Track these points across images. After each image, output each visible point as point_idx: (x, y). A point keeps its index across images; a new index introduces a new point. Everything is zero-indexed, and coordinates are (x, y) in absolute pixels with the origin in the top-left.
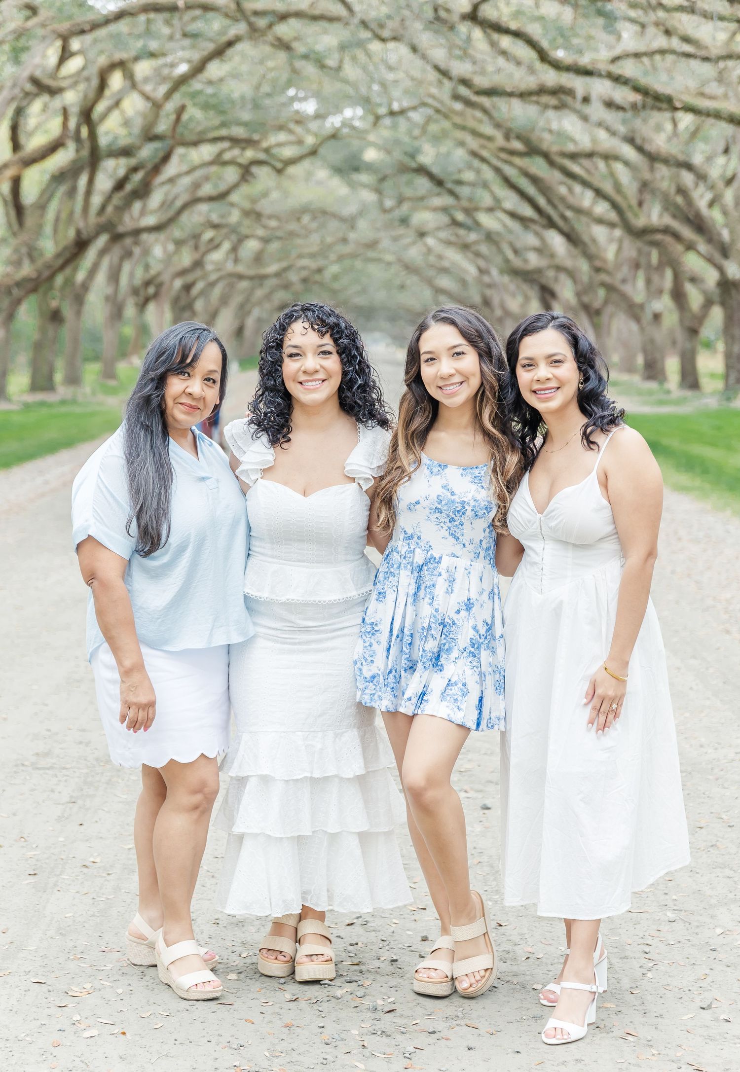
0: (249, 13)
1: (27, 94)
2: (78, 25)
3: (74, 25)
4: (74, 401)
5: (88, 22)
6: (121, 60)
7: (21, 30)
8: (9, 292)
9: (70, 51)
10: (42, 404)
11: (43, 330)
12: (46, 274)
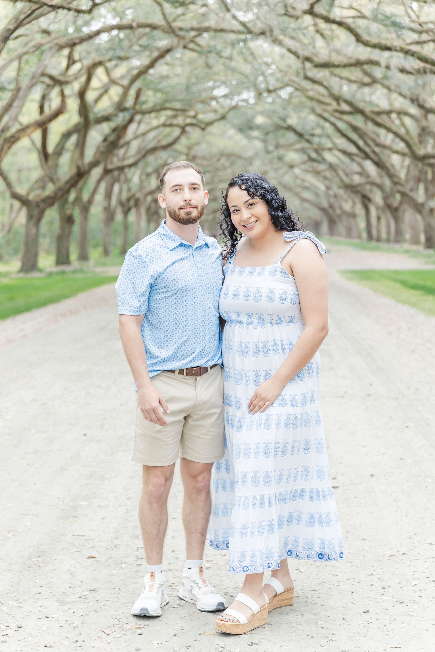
0: (176, 29)
1: (48, 86)
2: (72, 39)
3: (69, 40)
4: (81, 271)
5: (77, 38)
6: (100, 61)
7: (39, 45)
8: (37, 205)
9: (73, 60)
10: (63, 273)
11: (62, 228)
12: (60, 194)
